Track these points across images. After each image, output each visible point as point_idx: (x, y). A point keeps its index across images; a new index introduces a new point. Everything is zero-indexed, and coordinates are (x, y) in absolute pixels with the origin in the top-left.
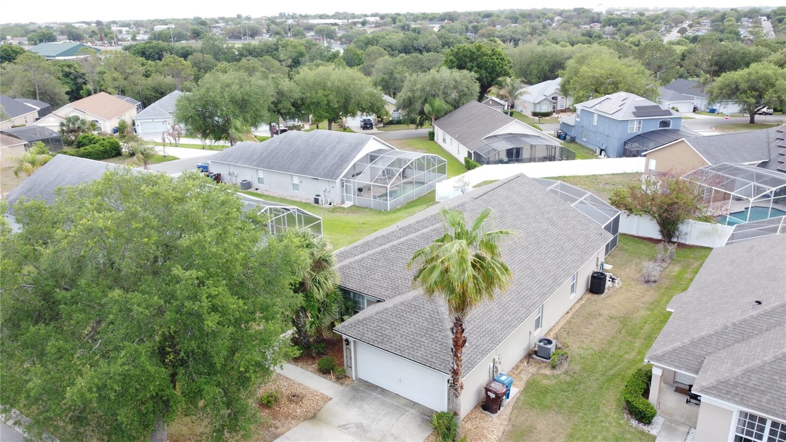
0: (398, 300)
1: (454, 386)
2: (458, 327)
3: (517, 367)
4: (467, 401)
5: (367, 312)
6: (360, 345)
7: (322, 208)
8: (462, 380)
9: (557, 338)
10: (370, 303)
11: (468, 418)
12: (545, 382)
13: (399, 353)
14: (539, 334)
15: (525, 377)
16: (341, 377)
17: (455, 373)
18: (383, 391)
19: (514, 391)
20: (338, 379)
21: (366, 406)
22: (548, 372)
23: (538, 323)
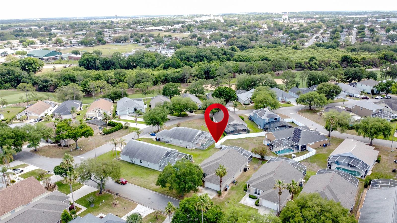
0: (212, 175)
1: (220, 187)
2: (221, 179)
3: (230, 185)
4: (222, 189)
5: (207, 177)
6: (207, 182)
7: (188, 149)
8: (221, 186)
9: (237, 180)
10: (207, 175)
11: (222, 192)
12: (234, 187)
13: (213, 183)
14: (234, 179)
15: (231, 186)
16: (204, 187)
17: (221, 185)
18: (210, 188)
19: (229, 188)
20: (203, 187)
21: (208, 190)
22: (234, 185)
23: (233, 178)
